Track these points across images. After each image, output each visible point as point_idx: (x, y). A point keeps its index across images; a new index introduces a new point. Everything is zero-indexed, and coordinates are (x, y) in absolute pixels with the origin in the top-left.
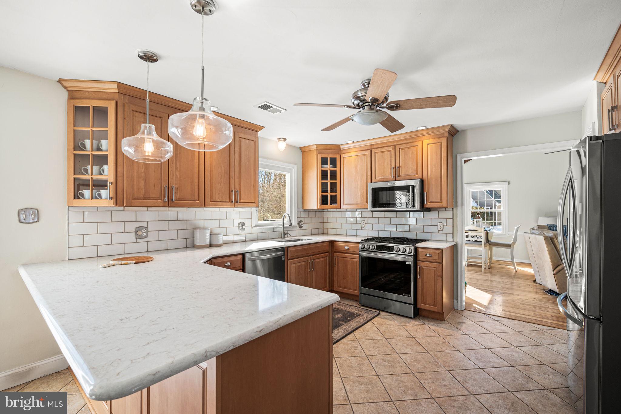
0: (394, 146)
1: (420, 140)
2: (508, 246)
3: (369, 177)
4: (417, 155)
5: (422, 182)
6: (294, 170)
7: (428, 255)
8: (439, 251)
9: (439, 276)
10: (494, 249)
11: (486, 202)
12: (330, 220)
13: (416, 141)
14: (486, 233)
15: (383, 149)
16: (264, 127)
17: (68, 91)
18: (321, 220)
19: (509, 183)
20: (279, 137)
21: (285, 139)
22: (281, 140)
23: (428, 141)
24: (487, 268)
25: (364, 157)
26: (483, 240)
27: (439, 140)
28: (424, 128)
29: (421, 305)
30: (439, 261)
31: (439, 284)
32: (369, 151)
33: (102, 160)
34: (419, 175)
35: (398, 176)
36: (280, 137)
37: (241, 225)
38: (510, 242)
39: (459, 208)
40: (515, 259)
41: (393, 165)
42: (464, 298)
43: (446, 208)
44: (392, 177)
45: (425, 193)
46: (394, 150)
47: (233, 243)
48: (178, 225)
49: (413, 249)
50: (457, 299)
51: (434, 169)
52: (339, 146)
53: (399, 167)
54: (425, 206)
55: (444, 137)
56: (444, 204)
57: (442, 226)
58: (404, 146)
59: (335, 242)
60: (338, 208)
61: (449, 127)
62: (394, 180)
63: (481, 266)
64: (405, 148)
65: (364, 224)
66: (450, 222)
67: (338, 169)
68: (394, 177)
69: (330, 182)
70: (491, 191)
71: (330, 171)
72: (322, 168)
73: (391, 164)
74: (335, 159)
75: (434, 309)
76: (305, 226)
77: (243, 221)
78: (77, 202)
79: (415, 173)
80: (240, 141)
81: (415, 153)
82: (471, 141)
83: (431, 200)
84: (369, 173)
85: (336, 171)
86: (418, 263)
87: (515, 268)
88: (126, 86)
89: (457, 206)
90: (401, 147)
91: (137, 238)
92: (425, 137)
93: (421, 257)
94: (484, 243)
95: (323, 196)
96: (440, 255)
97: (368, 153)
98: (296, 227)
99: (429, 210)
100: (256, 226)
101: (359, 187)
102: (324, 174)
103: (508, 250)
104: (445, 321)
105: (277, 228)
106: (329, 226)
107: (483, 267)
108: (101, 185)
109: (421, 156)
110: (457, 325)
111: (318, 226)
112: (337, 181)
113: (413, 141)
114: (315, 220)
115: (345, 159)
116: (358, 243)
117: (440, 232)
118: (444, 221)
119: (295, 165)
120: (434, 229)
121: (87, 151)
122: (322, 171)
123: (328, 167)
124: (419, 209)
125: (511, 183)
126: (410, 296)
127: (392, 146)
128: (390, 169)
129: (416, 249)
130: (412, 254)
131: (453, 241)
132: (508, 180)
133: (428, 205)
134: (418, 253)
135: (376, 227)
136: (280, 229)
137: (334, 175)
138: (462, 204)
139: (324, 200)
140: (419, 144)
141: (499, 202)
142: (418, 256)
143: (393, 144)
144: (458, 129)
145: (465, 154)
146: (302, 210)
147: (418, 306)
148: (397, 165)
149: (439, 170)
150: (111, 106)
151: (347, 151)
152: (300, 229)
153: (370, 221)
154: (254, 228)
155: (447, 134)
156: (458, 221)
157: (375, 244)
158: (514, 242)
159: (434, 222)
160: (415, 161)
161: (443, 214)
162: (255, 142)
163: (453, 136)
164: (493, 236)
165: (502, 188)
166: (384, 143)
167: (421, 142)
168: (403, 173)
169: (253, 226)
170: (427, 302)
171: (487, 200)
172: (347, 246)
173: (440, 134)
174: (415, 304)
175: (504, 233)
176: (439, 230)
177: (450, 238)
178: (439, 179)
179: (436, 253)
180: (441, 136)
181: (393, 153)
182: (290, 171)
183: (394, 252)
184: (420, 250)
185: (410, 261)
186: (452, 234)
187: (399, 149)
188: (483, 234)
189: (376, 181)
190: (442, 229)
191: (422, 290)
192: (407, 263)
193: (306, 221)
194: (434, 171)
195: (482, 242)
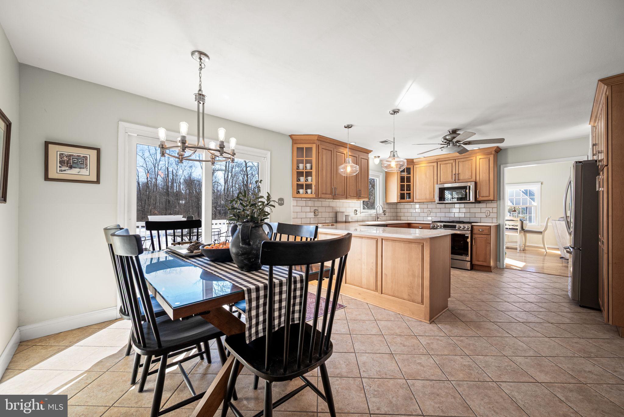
0: (455, 160)
1: (474, 156)
2: (540, 233)
3: (435, 181)
4: (472, 165)
5: (476, 183)
6: (381, 176)
7: (480, 230)
8: (488, 227)
9: (488, 243)
10: (528, 235)
11: (521, 199)
12: (403, 210)
13: (471, 157)
14: (521, 222)
15: (447, 162)
16: (372, 151)
17: (293, 140)
18: (395, 210)
19: (542, 184)
20: (374, 156)
21: (379, 157)
22: (376, 158)
23: (480, 157)
24: (522, 250)
25: (432, 168)
26: (519, 228)
27: (488, 156)
28: (478, 148)
29: (475, 262)
30: (488, 234)
31: (488, 248)
32: (436, 163)
33: (309, 174)
34: (474, 179)
35: (458, 180)
36: (376, 156)
37: (355, 211)
38: (542, 230)
39: (501, 200)
40: (546, 244)
41: (454, 173)
42: (505, 264)
43: (492, 201)
44: (453, 180)
45: (478, 191)
46: (455, 163)
47: (357, 221)
48: (328, 210)
49: (470, 227)
50: (500, 261)
51: (484, 175)
52: (413, 159)
53: (458, 174)
54: (477, 199)
55: (492, 154)
56: (491, 198)
57: (489, 213)
58: (463, 160)
59: (411, 224)
60: (411, 201)
61: (495, 148)
62: (455, 182)
63: (516, 249)
64: (463, 161)
65: (429, 212)
66: (495, 210)
67: (411, 175)
68: (454, 180)
69: (406, 184)
70: (526, 191)
71: (406, 176)
72: (401, 175)
73: (452, 172)
74: (410, 168)
75: (485, 264)
76: (387, 214)
77: (357, 209)
78: (298, 195)
79: (471, 178)
80: (361, 160)
81: (471, 165)
82: (510, 156)
83: (482, 195)
84: (435, 178)
85: (410, 176)
86: (474, 235)
87: (546, 251)
88: (321, 136)
89: (500, 200)
90: (460, 160)
91: (314, 216)
92: (478, 154)
93: (475, 231)
94: (520, 230)
95: (401, 194)
96: (489, 230)
97: (435, 164)
98: (382, 214)
99: (479, 202)
100: (362, 212)
101: (428, 187)
102: (402, 179)
103: (540, 236)
104: (492, 272)
105: (372, 214)
106: (402, 214)
107: (519, 249)
108: (309, 186)
109: (475, 166)
110: (501, 274)
111: (394, 214)
112: (411, 184)
113: (469, 156)
114: (392, 210)
115: (417, 169)
116: (430, 224)
117: (487, 217)
118: (491, 210)
119: (381, 173)
120: (483, 215)
121: (300, 169)
122: (401, 176)
123: (405, 174)
124: (474, 201)
125: (543, 183)
126: (468, 256)
127: (453, 160)
128: (452, 175)
129: (472, 226)
130: (470, 229)
131: (497, 223)
132: (542, 181)
133: (479, 198)
134: (473, 229)
135: (438, 215)
136: (374, 215)
137: (409, 179)
138: (503, 199)
139: (402, 197)
140: (474, 159)
141: (533, 199)
142: (473, 231)
143: (454, 159)
144: (502, 148)
145: (506, 165)
146: (385, 203)
147: (473, 263)
148: (457, 172)
149: (488, 176)
150: (314, 147)
151: (418, 163)
152: (384, 216)
153: (434, 210)
154: (362, 213)
155: (493, 152)
156: (501, 209)
157: (442, 224)
158: (545, 230)
159: (483, 210)
160: (470, 170)
161: (489, 205)
162: (368, 160)
163: (497, 153)
164: (527, 227)
165: (535, 188)
166: (447, 158)
167: (475, 157)
168: (461, 177)
169: (361, 212)
170: (480, 260)
171: (523, 197)
172: (420, 226)
173: (489, 152)
174: (471, 261)
175: (537, 224)
176: (486, 216)
177: (495, 220)
178: (488, 182)
179: (486, 229)
180: (490, 154)
181: (454, 164)
182: (378, 177)
183: (457, 229)
184: (475, 227)
185: (468, 234)
186: (496, 219)
187: (459, 162)
188: (519, 224)
189: (441, 183)
190: (489, 215)
191: (476, 253)
192: (466, 235)
193: (387, 210)
194: (484, 176)
195: (517, 229)
